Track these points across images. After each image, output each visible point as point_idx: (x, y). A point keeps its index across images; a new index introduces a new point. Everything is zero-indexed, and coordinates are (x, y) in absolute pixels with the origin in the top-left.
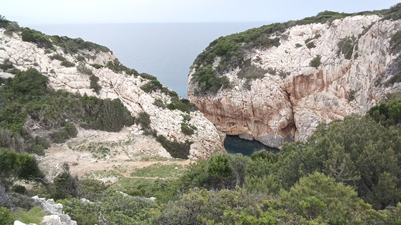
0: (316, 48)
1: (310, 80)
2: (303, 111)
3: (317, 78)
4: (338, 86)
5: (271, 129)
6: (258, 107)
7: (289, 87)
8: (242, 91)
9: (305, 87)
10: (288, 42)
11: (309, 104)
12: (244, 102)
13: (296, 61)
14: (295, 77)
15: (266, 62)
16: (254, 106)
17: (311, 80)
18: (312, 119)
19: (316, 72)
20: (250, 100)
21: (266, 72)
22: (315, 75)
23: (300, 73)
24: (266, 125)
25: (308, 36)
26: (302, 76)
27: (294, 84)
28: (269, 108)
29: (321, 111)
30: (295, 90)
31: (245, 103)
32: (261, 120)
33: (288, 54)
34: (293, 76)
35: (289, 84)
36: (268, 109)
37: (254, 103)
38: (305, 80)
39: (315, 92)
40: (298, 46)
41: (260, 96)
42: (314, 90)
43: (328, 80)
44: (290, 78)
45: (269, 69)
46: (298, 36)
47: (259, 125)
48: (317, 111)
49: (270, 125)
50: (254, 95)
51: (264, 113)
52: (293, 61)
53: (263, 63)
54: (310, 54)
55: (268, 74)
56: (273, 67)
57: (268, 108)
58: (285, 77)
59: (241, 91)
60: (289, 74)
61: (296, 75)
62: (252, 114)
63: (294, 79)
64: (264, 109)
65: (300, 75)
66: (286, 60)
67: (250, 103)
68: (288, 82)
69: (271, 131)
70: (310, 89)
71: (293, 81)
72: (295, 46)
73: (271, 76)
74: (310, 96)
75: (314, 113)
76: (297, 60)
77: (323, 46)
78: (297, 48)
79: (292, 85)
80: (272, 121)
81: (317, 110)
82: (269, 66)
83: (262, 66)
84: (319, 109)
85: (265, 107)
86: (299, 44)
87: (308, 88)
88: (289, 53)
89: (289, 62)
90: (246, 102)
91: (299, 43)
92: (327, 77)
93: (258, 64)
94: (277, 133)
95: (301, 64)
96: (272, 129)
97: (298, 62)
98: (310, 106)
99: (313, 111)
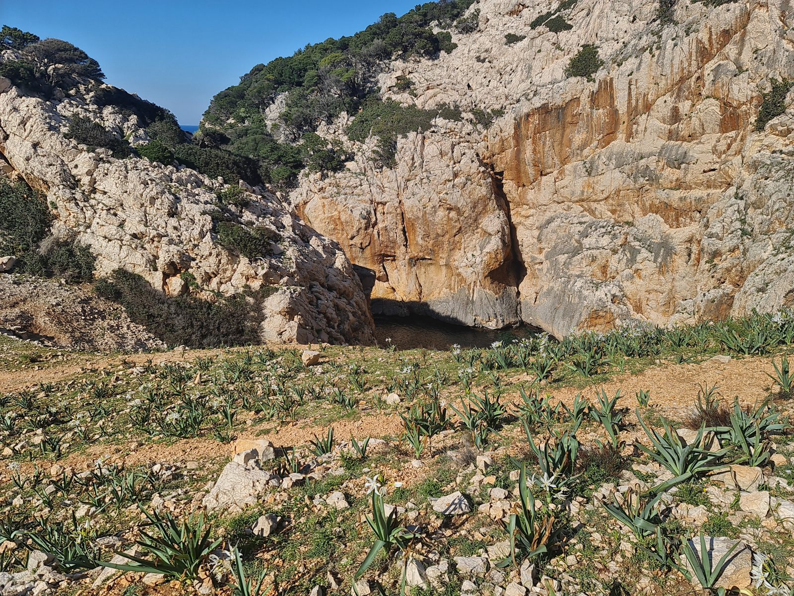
0: (573, 29)
1: (569, 119)
2: (548, 215)
3: (592, 108)
4: (680, 105)
5: (459, 275)
6: (420, 215)
7: (503, 150)
8: (369, 173)
9: (553, 143)
10: (479, 34)
11: (566, 192)
12: (378, 203)
13: (516, 78)
14: (521, 118)
15: (428, 88)
16: (408, 215)
17: (573, 116)
18: (581, 228)
19: (587, 92)
20: (394, 197)
21: (433, 114)
22: (585, 99)
23: (537, 102)
24: (444, 268)
25: (538, 9)
26: (544, 110)
27: (518, 137)
28: (453, 214)
29: (611, 201)
30: (522, 156)
31: (380, 207)
32: (428, 254)
33: (487, 64)
34: (513, 116)
35: (502, 141)
36: (450, 219)
37: (407, 204)
38: (552, 119)
39: (586, 152)
40: (512, 39)
41: (424, 181)
42: (582, 147)
43: (634, 102)
44: (505, 124)
45: (442, 106)
46: (506, 16)
47: (423, 270)
48: (594, 205)
49: (456, 263)
50: (408, 180)
51: (439, 231)
52: (506, 77)
53: (419, 92)
54: (559, 48)
55: (440, 121)
56: (449, 98)
57: (451, 215)
58: (487, 125)
59: (364, 175)
60: (499, 113)
61: (525, 110)
62: (400, 239)
63: (517, 127)
64: (437, 220)
65: (538, 109)
66: (484, 80)
67: (397, 205)
68: (498, 138)
69: (461, 281)
70: (570, 147)
71: (515, 132)
72: (505, 40)
73: (451, 124)
74: (568, 167)
75: (585, 213)
76: (519, 73)
77: (599, 17)
78: (512, 44)
79: (512, 143)
80: (462, 251)
81: (594, 201)
82: (438, 98)
83: (419, 103)
84: (605, 196)
85: (441, 213)
86: (514, 35)
87: (561, 144)
88: (490, 62)
89: (493, 83)
90: (384, 204)
91: (512, 32)
92: (630, 94)
93: (404, 99)
94: (478, 284)
95: (536, 80)
96: (464, 274)
97: (523, 77)
98: (573, 193)
99: (582, 206)
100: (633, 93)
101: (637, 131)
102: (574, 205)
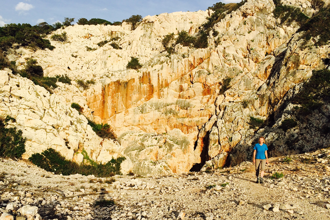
0: (123, 49)
3: (140, 83)
4: (183, 85)
9: (122, 98)
10: (69, 44)
11: (130, 121)
14: (105, 86)
15: (49, 66)
17: (131, 87)
19: (137, 77)
22: (137, 80)
23: (114, 79)
26: (118, 83)
30: (105, 104)
33: (78, 59)
34: (101, 84)
35: (95, 96)
39: (139, 103)
42: (137, 101)
43: (161, 83)
46: (82, 38)
48: (145, 127)
52: (92, 66)
54: (119, 56)
55: (60, 84)
58: (86, 88)
61: (108, 82)
63: (103, 90)
66: (78, 66)
70: (131, 100)
71: (103, 93)
72: (86, 49)
74: (130, 109)
75: (141, 130)
77: (136, 46)
78: (91, 51)
79: (101, 97)
82: (55, 72)
84: (150, 122)
86: (90, 48)
87: (126, 99)
88: (80, 57)
91: (88, 46)
97: (102, 67)
98: (134, 121)
99: (139, 127)
100: (160, 79)
101: (163, 94)
102: (135, 127)
